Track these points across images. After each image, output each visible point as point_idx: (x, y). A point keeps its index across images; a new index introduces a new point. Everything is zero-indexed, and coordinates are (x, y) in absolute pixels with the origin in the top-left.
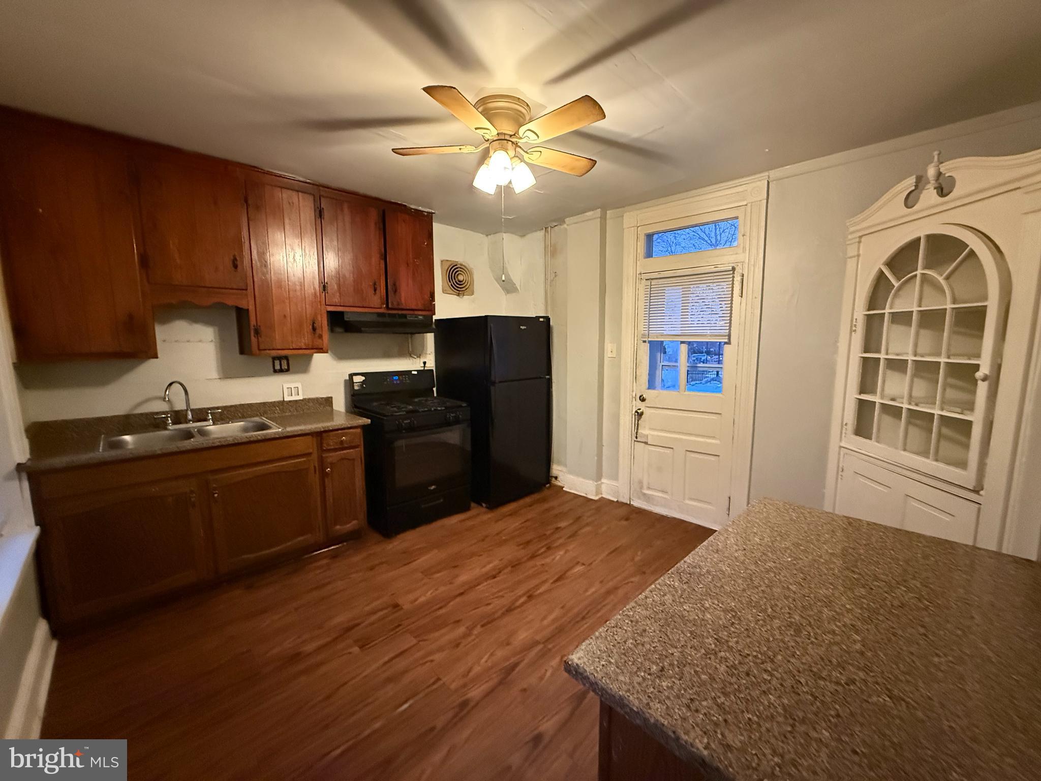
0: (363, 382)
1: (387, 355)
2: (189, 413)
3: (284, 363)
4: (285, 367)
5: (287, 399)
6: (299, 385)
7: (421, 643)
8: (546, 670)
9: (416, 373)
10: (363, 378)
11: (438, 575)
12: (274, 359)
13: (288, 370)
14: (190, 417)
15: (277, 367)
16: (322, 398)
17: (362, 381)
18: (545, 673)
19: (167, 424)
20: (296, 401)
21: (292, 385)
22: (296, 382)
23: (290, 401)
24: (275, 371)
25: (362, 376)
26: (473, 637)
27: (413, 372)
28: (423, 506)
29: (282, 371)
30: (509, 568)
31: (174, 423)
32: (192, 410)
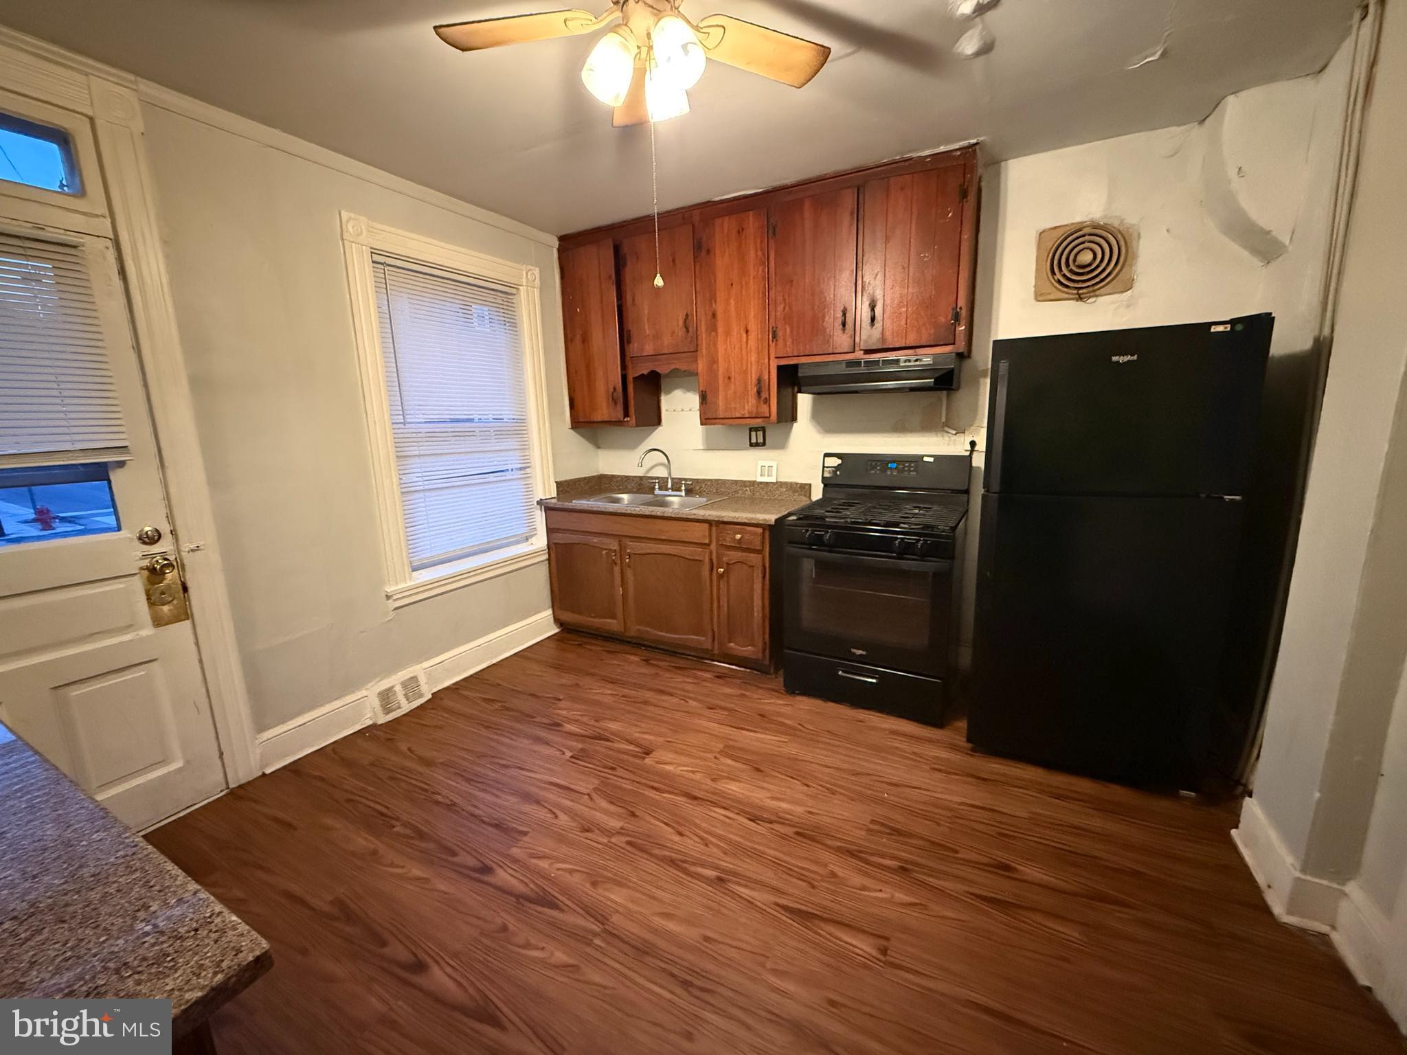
0: (838, 468)
1: (900, 427)
2: (670, 481)
3: (760, 434)
4: (761, 440)
5: (760, 479)
6: (774, 464)
7: (586, 797)
8: (543, 949)
9: (931, 460)
10: (839, 461)
11: (729, 762)
12: (751, 430)
13: (764, 444)
14: (670, 486)
15: (754, 440)
16: (797, 484)
17: (836, 465)
18: (537, 948)
19: (654, 488)
20: (767, 483)
21: (767, 464)
22: (772, 460)
23: (761, 483)
24: (751, 445)
25: (838, 458)
26: (605, 840)
27: (926, 459)
28: (840, 673)
29: (757, 445)
30: (790, 831)
31: (660, 489)
32: (672, 479)
